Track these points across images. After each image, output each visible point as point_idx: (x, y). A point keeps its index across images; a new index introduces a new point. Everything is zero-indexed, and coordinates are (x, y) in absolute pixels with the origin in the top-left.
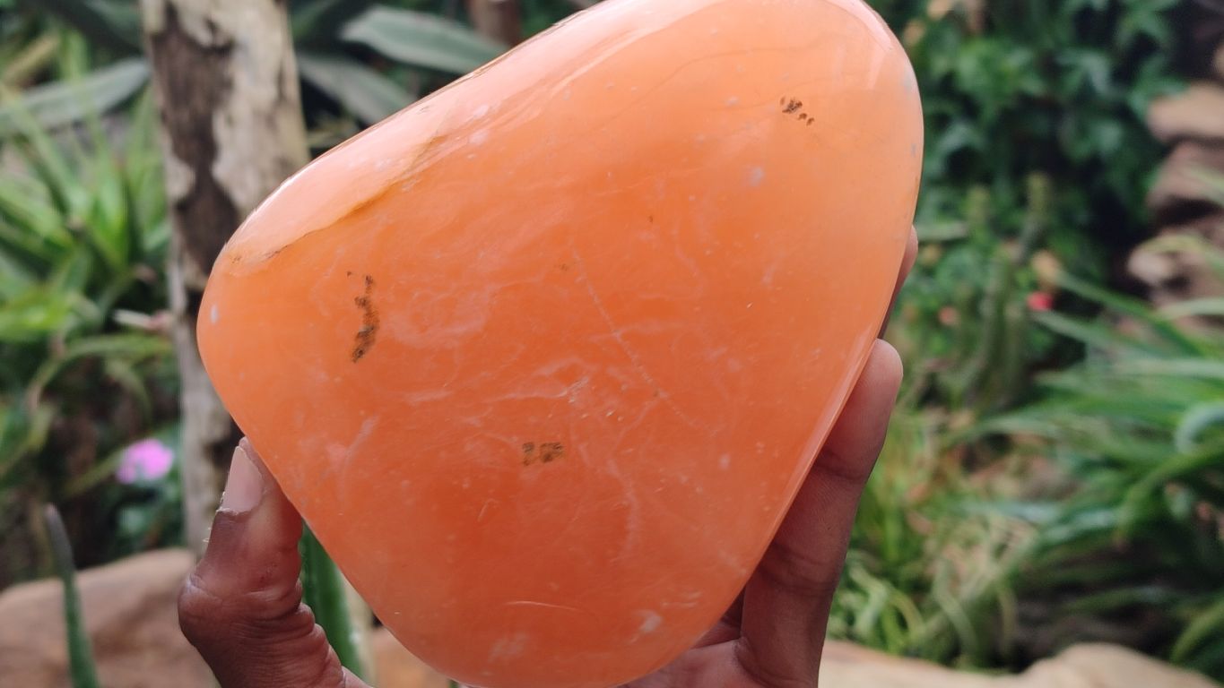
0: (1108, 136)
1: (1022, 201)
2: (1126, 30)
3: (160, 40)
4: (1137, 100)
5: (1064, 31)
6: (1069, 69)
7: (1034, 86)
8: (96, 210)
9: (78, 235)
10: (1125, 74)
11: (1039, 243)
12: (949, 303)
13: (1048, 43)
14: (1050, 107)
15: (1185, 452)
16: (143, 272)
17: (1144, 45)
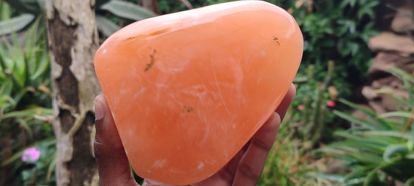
0: (354, 48)
1: (326, 69)
2: (361, 14)
3: (51, 22)
4: (365, 37)
5: (340, 13)
6: (342, 25)
7: (329, 31)
8: (15, 67)
9: (8, 75)
10: (360, 28)
11: (331, 84)
12: (301, 103)
13: (334, 16)
14: (334, 38)
15: (387, 161)
16: (31, 89)
17: (366, 19)
